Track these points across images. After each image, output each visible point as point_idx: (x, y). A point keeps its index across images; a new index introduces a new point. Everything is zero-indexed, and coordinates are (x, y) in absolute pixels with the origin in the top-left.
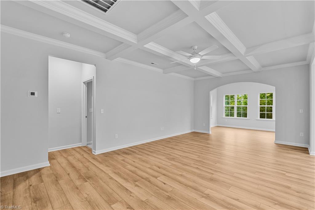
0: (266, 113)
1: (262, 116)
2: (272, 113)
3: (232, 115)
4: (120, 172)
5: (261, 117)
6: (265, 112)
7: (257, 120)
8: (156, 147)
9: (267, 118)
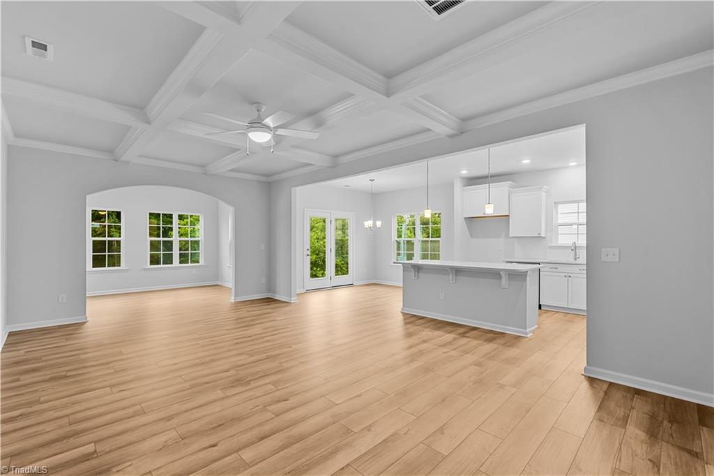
0: (162, 252)
1: (154, 260)
2: (172, 254)
4: (287, 470)
5: (152, 263)
6: (160, 251)
7: (145, 269)
9: (163, 264)
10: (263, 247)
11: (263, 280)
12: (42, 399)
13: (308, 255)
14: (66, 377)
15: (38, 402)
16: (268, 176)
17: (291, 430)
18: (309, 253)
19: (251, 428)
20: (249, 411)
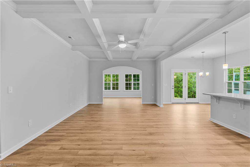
3: (109, 89)
4: (81, 162)
7: (124, 91)
8: (77, 124)
10: (153, 85)
11: (153, 97)
12: (74, 120)
13: (173, 88)
14: (83, 116)
15: (73, 120)
16: (154, 58)
17: (99, 151)
18: (173, 87)
19: (91, 145)
20: (98, 139)
